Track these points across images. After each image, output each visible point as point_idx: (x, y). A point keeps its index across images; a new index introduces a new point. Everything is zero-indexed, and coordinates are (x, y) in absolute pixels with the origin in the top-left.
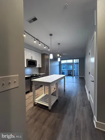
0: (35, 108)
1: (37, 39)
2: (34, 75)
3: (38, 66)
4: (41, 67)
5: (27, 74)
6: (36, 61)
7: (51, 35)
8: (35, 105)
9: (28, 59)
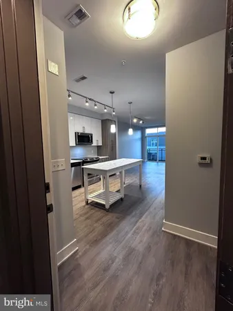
0: (87, 206)
1: (90, 99)
2: (89, 160)
3: (95, 144)
4: (100, 144)
5: (77, 158)
6: (92, 135)
7: (112, 93)
8: (87, 203)
9: (78, 133)
